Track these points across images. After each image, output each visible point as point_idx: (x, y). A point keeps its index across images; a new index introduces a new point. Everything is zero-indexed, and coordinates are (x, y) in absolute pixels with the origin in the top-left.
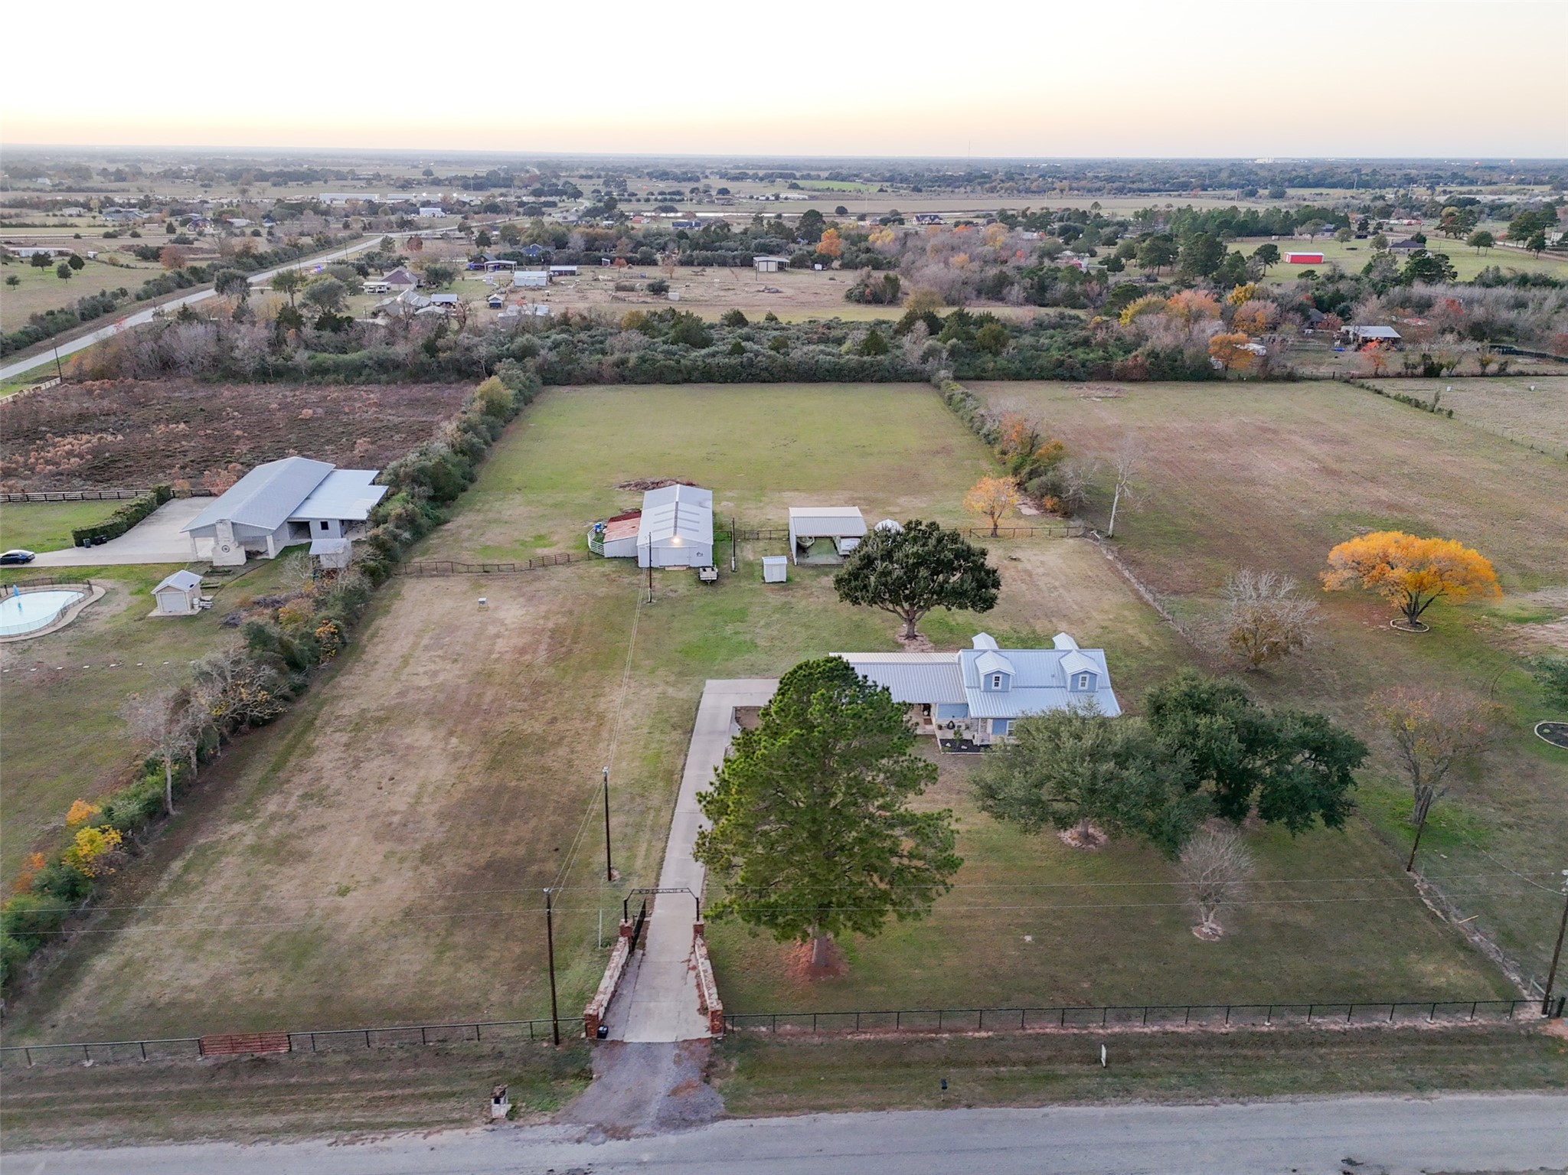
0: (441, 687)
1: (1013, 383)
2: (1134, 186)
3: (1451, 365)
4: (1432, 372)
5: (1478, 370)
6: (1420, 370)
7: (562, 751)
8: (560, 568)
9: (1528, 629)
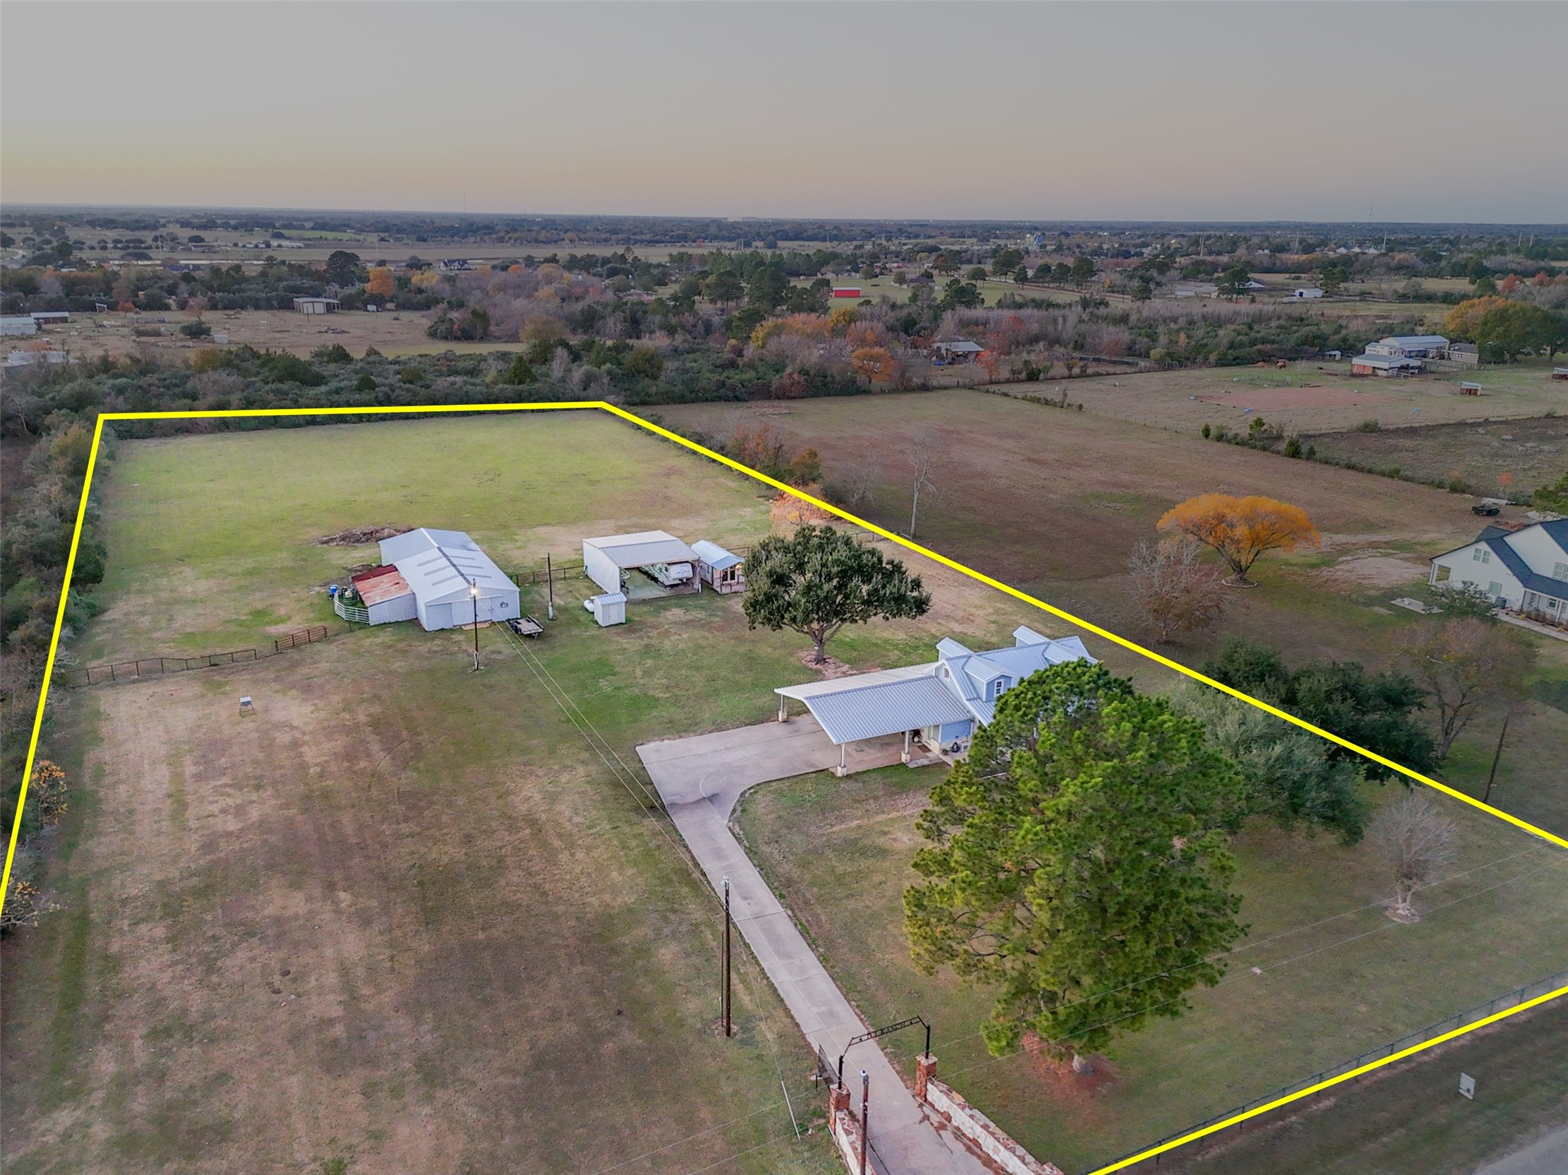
0: (263, 825)
1: (680, 406)
2: (638, 237)
3: (1047, 369)
4: (1033, 377)
5: (1065, 372)
6: (1023, 376)
7: (516, 876)
8: (319, 647)
9: (1326, 572)
